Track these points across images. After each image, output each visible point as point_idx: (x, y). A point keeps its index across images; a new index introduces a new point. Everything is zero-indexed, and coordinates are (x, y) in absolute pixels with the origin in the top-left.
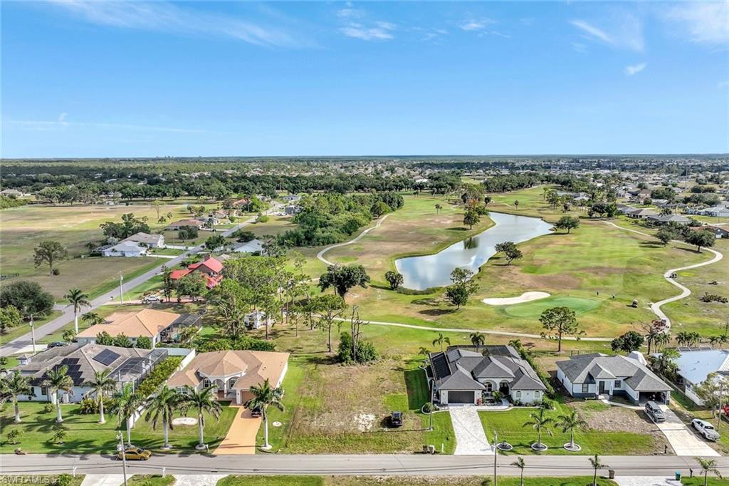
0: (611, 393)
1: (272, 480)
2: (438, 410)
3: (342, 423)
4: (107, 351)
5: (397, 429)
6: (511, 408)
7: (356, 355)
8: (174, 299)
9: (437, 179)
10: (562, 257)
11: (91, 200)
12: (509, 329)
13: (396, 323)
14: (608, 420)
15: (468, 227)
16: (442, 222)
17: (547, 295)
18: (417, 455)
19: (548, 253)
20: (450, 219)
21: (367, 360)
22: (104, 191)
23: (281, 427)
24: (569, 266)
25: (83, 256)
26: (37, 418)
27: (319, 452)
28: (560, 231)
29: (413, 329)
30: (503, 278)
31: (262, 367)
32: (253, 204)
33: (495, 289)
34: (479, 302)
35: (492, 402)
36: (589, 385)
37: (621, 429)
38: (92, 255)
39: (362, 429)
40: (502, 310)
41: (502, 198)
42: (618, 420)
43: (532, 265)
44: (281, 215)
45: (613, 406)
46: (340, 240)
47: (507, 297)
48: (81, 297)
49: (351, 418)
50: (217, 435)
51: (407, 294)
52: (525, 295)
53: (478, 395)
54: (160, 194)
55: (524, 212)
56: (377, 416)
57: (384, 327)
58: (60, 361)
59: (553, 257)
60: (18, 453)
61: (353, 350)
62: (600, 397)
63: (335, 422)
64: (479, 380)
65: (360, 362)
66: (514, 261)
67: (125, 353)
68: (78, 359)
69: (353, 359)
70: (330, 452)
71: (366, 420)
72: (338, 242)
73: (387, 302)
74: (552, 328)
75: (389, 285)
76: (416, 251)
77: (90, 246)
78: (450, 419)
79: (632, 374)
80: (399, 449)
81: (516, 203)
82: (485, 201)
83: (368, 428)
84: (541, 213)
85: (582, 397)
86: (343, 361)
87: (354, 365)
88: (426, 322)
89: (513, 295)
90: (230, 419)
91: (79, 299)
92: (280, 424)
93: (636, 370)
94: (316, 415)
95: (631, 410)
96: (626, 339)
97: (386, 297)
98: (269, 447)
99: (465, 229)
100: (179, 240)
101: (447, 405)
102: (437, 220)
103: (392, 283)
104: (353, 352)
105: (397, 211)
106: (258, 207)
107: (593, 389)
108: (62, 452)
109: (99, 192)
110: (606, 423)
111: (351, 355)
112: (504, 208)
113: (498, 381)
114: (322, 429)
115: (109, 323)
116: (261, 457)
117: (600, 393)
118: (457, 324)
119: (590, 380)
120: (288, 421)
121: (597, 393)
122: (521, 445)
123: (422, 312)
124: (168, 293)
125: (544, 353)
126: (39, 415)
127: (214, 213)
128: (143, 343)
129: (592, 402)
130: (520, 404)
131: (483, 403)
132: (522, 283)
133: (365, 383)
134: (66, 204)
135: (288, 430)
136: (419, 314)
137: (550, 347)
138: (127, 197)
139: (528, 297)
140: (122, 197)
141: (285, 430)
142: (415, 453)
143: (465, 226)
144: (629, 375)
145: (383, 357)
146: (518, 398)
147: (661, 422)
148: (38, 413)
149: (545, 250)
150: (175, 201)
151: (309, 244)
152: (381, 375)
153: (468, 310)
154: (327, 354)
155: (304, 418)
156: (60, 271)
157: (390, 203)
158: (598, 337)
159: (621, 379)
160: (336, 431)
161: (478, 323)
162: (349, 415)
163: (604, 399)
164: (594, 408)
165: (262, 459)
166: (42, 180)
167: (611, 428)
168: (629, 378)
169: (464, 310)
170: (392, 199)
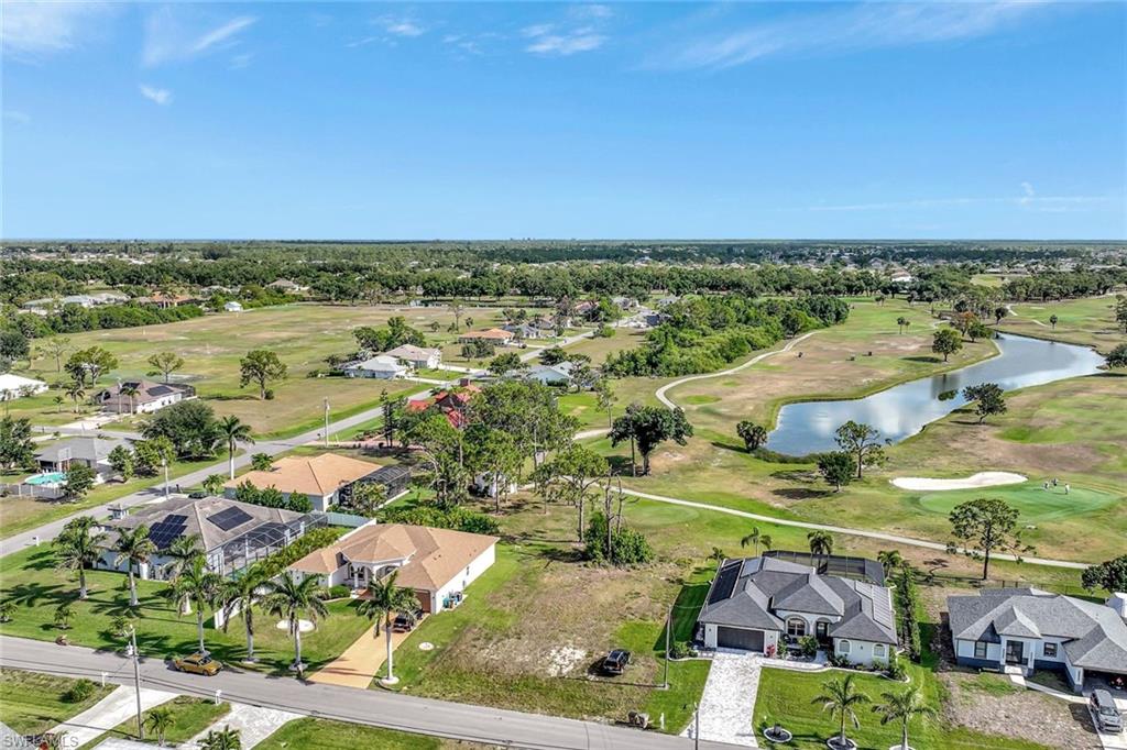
0: (1031, 665)
1: (366, 733)
2: (695, 655)
3: (527, 658)
4: (234, 510)
5: (611, 679)
6: (825, 669)
7: (612, 551)
8: (396, 443)
9: (926, 278)
10: (1090, 415)
11: (379, 297)
12: (908, 532)
13: (719, 506)
14: (1002, 714)
15: (941, 356)
16: (902, 348)
17: (1020, 479)
18: (617, 728)
19: (1066, 409)
20: (916, 342)
21: (628, 561)
22: (402, 285)
23: (428, 652)
24: (1097, 431)
25: (319, 375)
26: (116, 597)
27: (466, 699)
28: (1115, 370)
29: (741, 517)
30: (955, 445)
31: (436, 554)
32: (600, 309)
33: (927, 463)
34: (884, 483)
35: (797, 654)
36: (989, 644)
37: (1023, 733)
38: (332, 374)
39: (553, 671)
40: (914, 499)
41: (1036, 312)
42: (1023, 717)
43: (1024, 425)
44: (639, 327)
45: (1029, 689)
46: (706, 368)
47: (945, 478)
48: (240, 428)
49: (547, 650)
50: (331, 651)
51: (768, 461)
52: (979, 476)
53: (772, 638)
54: (476, 291)
55: (1064, 336)
56: (590, 654)
57: (687, 509)
58: (164, 517)
59: (1072, 415)
60: (59, 642)
61: (607, 541)
62: (1008, 669)
63: (515, 655)
64: (778, 612)
65: (616, 564)
66: (990, 417)
67: (261, 515)
68: (186, 517)
69: (606, 558)
70: (481, 702)
71: (569, 658)
72: (703, 372)
73: (726, 471)
74: (967, 537)
75: (742, 442)
76: (828, 391)
77: (332, 360)
78: (707, 674)
79: (1080, 634)
80: (594, 713)
81: (1053, 320)
82: (997, 315)
83: (565, 671)
84: (1096, 339)
85: (975, 666)
86: (590, 559)
87: (605, 567)
88: (771, 509)
89: (956, 476)
90: (361, 630)
91: (236, 432)
92: (431, 647)
93: (1091, 628)
94: (495, 640)
95: (1062, 702)
96: (1112, 569)
97: (729, 463)
98: (394, 680)
99: (933, 360)
100: (463, 359)
101: (715, 650)
102: (893, 344)
103: (748, 441)
104: (607, 546)
105: (832, 328)
106: (607, 315)
107: (996, 652)
108: (118, 649)
109: (395, 286)
110: (996, 718)
111: (602, 550)
112: (1031, 327)
113: (811, 619)
114: (490, 664)
115: (274, 470)
116: (374, 695)
117: (1010, 663)
118: (821, 516)
119: (992, 635)
120: (445, 644)
121: (1003, 662)
122: (815, 735)
123: (777, 492)
124: (388, 434)
125: (959, 579)
126: (118, 592)
127: (537, 321)
128: (300, 504)
129: (991, 678)
130: (845, 665)
131: (779, 653)
132: (986, 456)
133: (604, 597)
134: (344, 302)
135: (438, 658)
136: (771, 495)
137: (971, 569)
138: (430, 294)
139: (981, 481)
140: (424, 295)
141: (433, 659)
142: (618, 723)
143: (936, 356)
144: (1074, 636)
145: (661, 560)
146: (843, 653)
147: (1113, 733)
148: (117, 589)
149: (1065, 401)
150: (498, 303)
151: (652, 372)
152: (637, 588)
153: (855, 494)
154: (574, 545)
155: (473, 643)
156: (275, 395)
157: (823, 313)
158: (1077, 562)
159: (1058, 641)
160: (510, 670)
161: (858, 518)
162: (544, 646)
163: (1016, 675)
164: (988, 688)
165: (372, 698)
166: (331, 269)
167: (1003, 731)
168: (1073, 640)
169: (848, 493)
170: (826, 307)
